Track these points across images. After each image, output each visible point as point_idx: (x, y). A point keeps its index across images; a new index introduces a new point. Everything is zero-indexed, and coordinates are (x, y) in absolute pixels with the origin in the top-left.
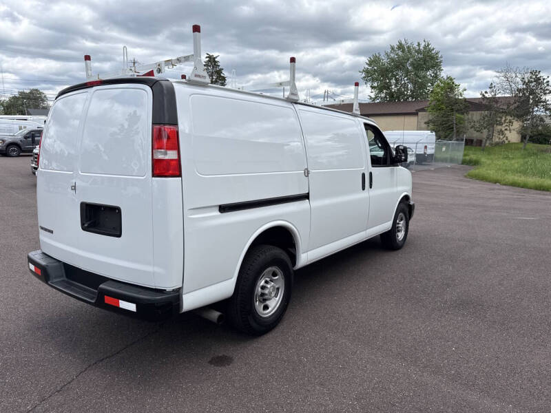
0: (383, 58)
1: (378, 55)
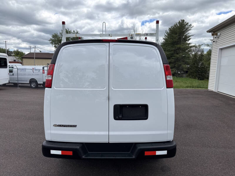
0: (59, 35)
1: (56, 34)
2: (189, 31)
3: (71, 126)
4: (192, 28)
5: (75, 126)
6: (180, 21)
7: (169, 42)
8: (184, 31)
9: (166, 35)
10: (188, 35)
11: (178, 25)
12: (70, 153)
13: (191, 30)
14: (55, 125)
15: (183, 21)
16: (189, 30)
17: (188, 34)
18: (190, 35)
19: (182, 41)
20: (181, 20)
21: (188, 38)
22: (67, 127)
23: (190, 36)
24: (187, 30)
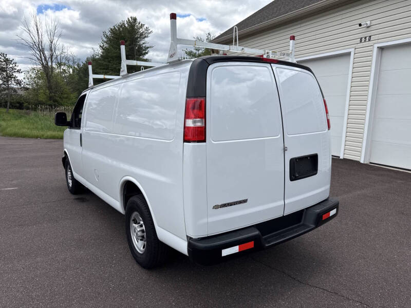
2: (146, 39)
3: (240, 202)
4: (149, 33)
5: (245, 201)
6: (130, 19)
7: (115, 55)
8: (138, 38)
9: (105, 39)
10: (144, 45)
11: (127, 25)
12: (251, 245)
13: (147, 37)
14: (216, 207)
15: (135, 19)
16: (145, 37)
17: (144, 43)
18: (147, 45)
19: (136, 55)
20: (131, 17)
21: (144, 50)
22: (234, 205)
23: (148, 48)
24: (143, 36)
